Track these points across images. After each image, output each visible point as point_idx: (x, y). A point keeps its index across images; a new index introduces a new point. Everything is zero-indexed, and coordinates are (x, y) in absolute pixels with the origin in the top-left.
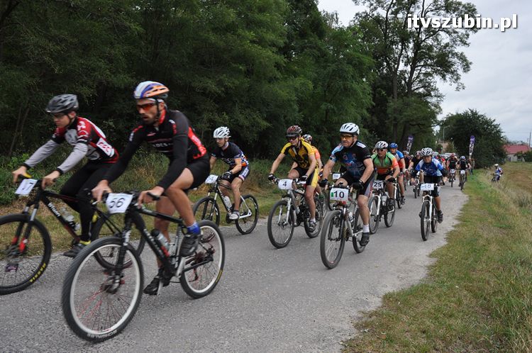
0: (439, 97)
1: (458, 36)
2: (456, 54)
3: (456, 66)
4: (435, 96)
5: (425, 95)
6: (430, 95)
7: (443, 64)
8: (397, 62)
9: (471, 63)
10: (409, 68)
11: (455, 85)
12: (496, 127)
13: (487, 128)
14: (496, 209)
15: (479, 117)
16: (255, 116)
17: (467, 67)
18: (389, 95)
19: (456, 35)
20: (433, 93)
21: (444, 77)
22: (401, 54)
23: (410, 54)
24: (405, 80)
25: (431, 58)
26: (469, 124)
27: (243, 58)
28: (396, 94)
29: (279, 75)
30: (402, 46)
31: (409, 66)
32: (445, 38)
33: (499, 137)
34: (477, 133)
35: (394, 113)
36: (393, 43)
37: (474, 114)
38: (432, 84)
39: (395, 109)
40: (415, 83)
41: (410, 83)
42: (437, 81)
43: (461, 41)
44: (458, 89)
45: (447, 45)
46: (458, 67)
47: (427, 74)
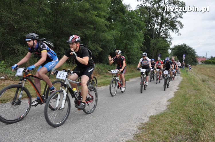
0: (171, 38)
1: (178, 14)
2: (178, 21)
3: (177, 26)
4: (169, 38)
5: (165, 38)
6: (167, 38)
7: (172, 25)
8: (154, 24)
9: (183, 25)
10: (159, 27)
11: (177, 34)
12: (193, 50)
13: (190, 51)
14: (193, 83)
15: (187, 46)
16: (97, 46)
17: (182, 26)
18: (151, 38)
19: (177, 14)
20: (168, 37)
21: (173, 30)
22: (156, 21)
23: (159, 21)
24: (157, 32)
25: (168, 23)
26: (183, 49)
27: (92, 22)
28: (154, 37)
29: (107, 29)
30: (156, 18)
31: (159, 26)
32: (173, 15)
33: (195, 55)
34: (186, 53)
35: (153, 45)
36: (152, 17)
37: (185, 45)
38: (168, 33)
39: (153, 43)
40: (162, 33)
41: (159, 33)
42: (170, 32)
43: (179, 16)
44: (178, 35)
45: (174, 18)
46: (178, 26)
47: (166, 29)
